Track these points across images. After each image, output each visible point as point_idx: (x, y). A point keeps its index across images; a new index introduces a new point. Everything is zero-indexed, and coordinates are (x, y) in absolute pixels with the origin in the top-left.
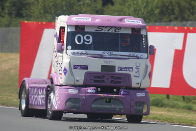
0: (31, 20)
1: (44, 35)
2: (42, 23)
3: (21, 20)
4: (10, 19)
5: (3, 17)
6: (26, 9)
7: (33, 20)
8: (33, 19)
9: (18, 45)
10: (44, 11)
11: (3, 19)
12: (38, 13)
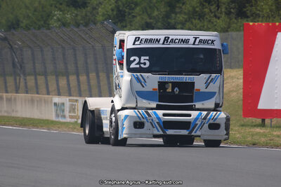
0: (258, 21)
1: (276, 43)
2: (274, 24)
3: (245, 21)
4: (228, 20)
5: (219, 18)
6: (252, 6)
7: (262, 22)
8: (260, 19)
9: (241, 57)
10: (277, 7)
11: (218, 21)
12: (268, 11)
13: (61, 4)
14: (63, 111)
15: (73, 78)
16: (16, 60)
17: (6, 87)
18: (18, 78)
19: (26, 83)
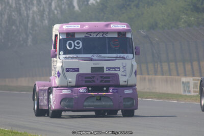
13: (187, 10)
14: (189, 87)
15: (195, 64)
16: (155, 51)
17: (148, 71)
18: (156, 64)
19: (162, 68)
